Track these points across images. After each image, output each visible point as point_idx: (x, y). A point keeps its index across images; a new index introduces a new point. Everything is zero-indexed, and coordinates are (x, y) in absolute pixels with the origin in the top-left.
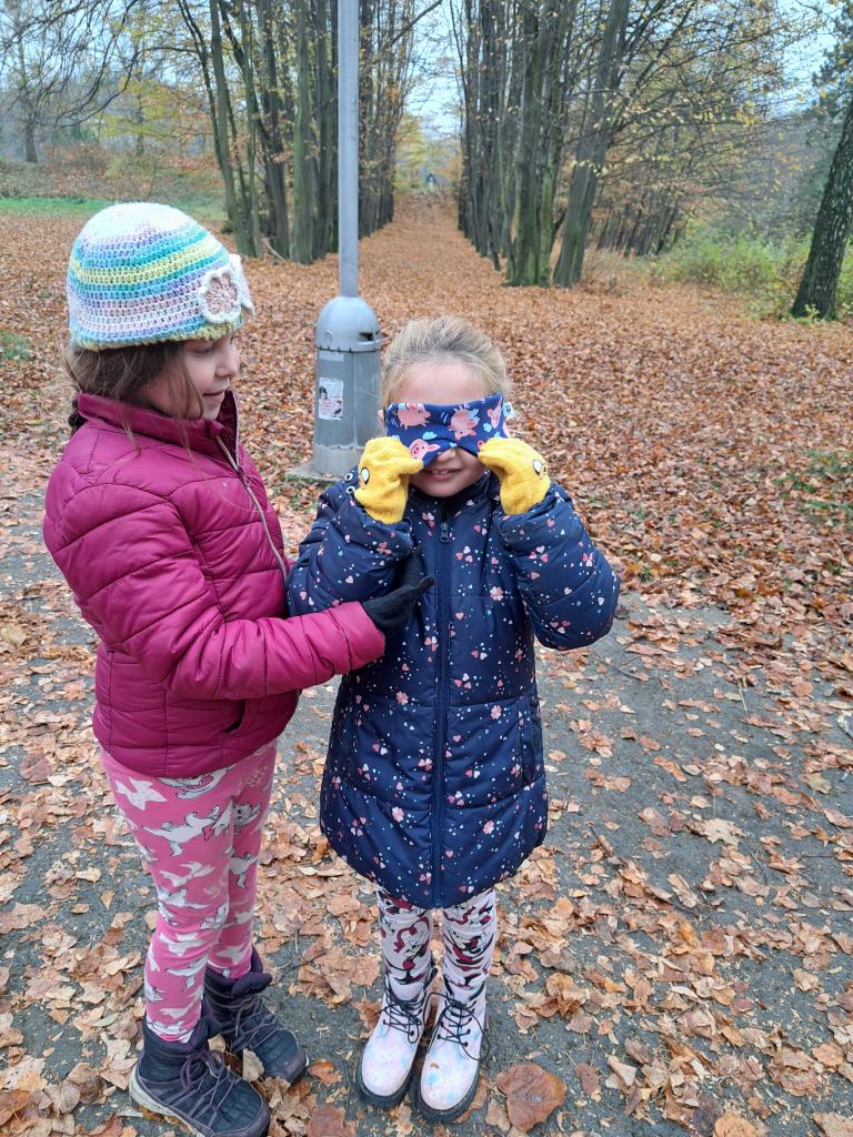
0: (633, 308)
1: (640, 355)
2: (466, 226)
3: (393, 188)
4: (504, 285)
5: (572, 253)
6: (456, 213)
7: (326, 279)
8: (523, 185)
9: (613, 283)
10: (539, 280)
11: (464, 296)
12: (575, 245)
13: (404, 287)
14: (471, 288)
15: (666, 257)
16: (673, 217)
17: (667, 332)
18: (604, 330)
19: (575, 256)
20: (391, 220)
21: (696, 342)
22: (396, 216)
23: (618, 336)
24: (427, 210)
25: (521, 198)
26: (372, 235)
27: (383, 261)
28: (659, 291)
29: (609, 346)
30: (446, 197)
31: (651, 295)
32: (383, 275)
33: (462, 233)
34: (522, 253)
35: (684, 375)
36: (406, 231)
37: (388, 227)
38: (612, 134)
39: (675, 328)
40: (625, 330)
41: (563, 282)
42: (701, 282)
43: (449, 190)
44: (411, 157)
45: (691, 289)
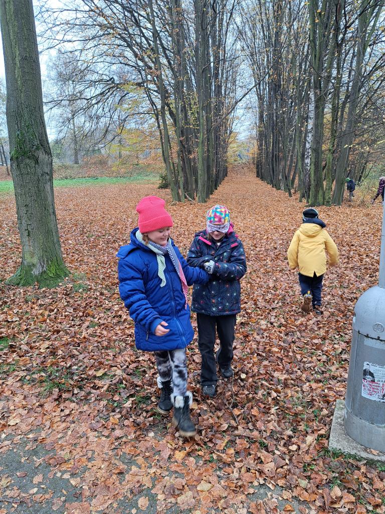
10: (325, 203)
22: (228, 174)
24: (241, 170)
30: (250, 164)
33: (259, 179)
43: (251, 161)
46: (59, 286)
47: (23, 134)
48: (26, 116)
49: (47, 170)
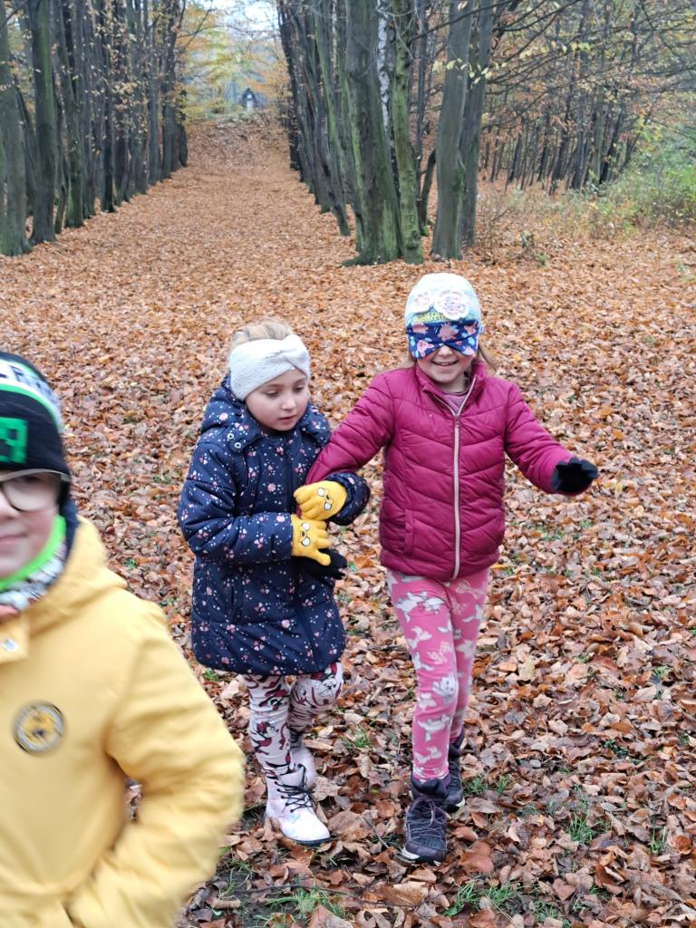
0: (563, 285)
1: (574, 382)
2: (299, 163)
3: (183, 117)
4: (348, 264)
5: (455, 204)
6: (285, 145)
7: (46, 278)
8: (359, 105)
9: (529, 244)
10: (405, 251)
11: (280, 287)
12: (459, 191)
13: (180, 278)
14: (293, 273)
15: (616, 188)
16: (617, 126)
17: (621, 331)
18: (511, 337)
19: (460, 207)
20: (184, 165)
21: (672, 346)
22: (192, 157)
23: (535, 346)
24: (242, 145)
25: (359, 124)
26: (150, 191)
27: (159, 233)
28: (607, 246)
29: (519, 369)
30: (269, 122)
31: (594, 256)
32: (149, 262)
33: (297, 174)
34: (371, 211)
35: (657, 415)
36: (208, 178)
37: (180, 174)
38: (497, 16)
39: (633, 320)
40: (548, 333)
41: (444, 251)
42: (673, 225)
43: (272, 112)
44: (210, 68)
45: (658, 237)
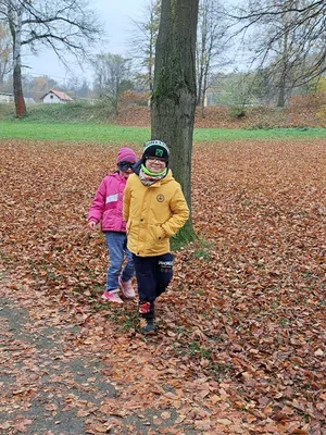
46: (180, 250)
47: (167, 69)
48: (175, 50)
49: (188, 112)
